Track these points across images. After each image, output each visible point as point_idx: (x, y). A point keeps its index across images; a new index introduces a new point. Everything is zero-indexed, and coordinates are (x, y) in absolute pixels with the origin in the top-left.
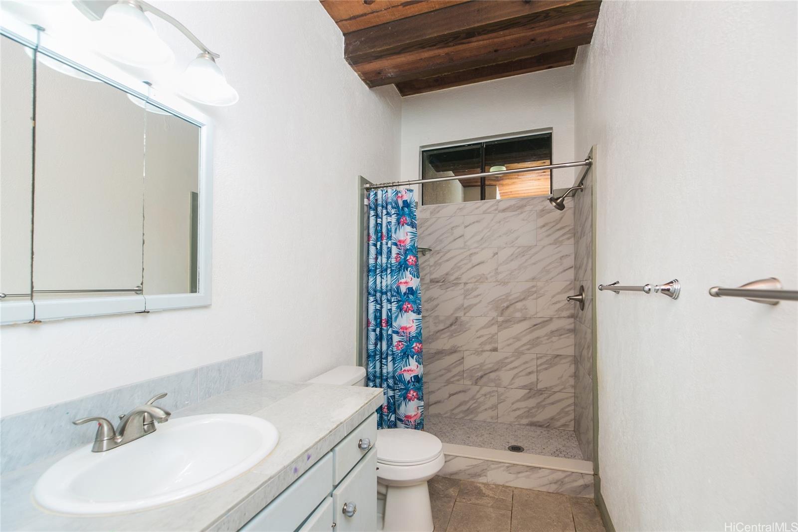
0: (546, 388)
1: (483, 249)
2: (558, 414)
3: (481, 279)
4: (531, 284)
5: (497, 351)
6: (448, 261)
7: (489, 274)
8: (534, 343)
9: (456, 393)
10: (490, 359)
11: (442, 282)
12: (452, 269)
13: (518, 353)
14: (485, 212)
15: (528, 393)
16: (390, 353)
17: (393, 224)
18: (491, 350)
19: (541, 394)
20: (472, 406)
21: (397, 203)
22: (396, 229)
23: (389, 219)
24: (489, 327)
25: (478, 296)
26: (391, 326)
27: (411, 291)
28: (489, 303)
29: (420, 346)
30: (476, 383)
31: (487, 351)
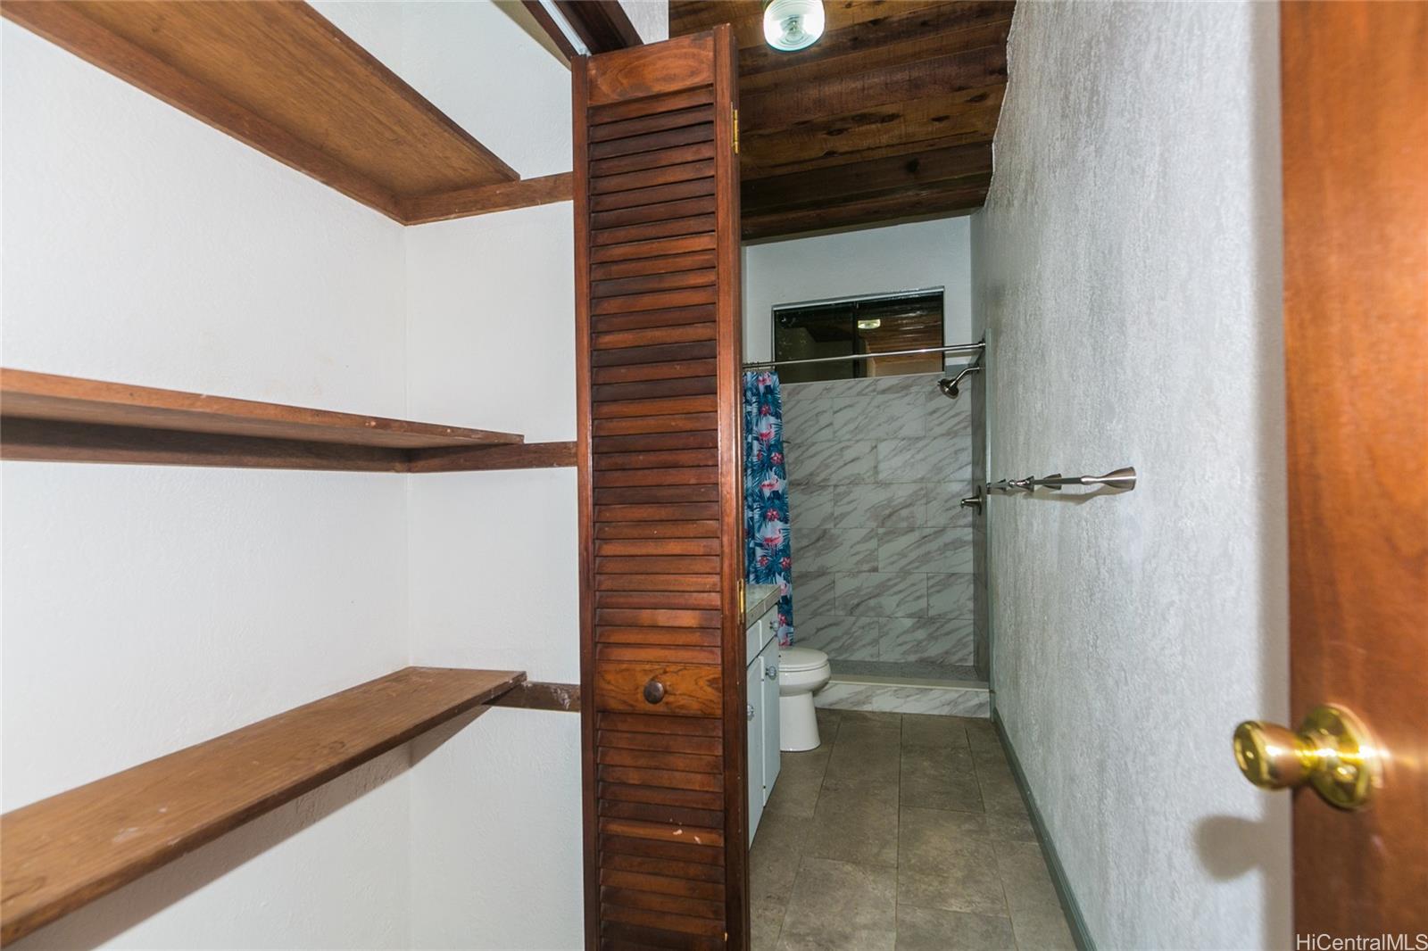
0: (940, 615)
1: (858, 441)
2: (954, 647)
3: (855, 481)
4: (918, 486)
5: (877, 571)
6: (812, 457)
7: (865, 473)
8: (925, 558)
9: (826, 627)
10: (870, 581)
11: (806, 485)
12: (818, 468)
13: (905, 573)
14: (859, 394)
15: (918, 622)
16: (752, 569)
17: (754, 414)
18: (869, 571)
19: (934, 623)
20: (846, 644)
21: (757, 389)
22: (757, 422)
23: (749, 408)
24: (867, 541)
25: (852, 501)
26: (753, 537)
27: (776, 495)
28: (866, 511)
29: (788, 561)
30: (851, 614)
31: (865, 571)
